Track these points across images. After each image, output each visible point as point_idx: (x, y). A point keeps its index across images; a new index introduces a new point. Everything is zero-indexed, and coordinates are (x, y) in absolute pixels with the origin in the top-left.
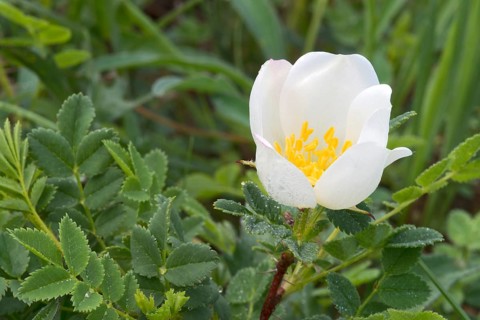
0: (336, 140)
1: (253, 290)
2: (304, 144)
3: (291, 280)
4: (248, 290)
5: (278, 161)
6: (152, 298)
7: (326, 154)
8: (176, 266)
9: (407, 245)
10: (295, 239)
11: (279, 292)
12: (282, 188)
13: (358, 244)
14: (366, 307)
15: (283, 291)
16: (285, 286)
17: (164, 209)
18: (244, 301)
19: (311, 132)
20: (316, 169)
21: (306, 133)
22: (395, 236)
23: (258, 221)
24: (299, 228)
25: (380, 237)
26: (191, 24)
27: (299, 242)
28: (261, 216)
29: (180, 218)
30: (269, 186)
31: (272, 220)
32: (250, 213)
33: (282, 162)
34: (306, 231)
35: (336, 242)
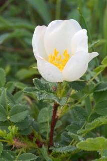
0: (68, 55)
1: (48, 116)
2: (56, 58)
3: (60, 112)
4: (46, 117)
5: (46, 64)
6: (5, 131)
7: (65, 60)
8: (13, 115)
9: (102, 90)
10: (57, 97)
11: (56, 117)
12: (49, 75)
13: (83, 93)
14: (91, 116)
15: (58, 117)
16: (58, 114)
17: (4, 94)
18: (45, 121)
19: (58, 53)
20: (62, 67)
21: (56, 53)
22: (97, 87)
23: (42, 93)
24: (59, 92)
25: (91, 89)
26: (13, 8)
27: (59, 98)
28: (43, 91)
29: (12, 95)
30: (44, 75)
31: (47, 92)
32: (38, 91)
33: (48, 64)
34: (62, 93)
35: (74, 94)
